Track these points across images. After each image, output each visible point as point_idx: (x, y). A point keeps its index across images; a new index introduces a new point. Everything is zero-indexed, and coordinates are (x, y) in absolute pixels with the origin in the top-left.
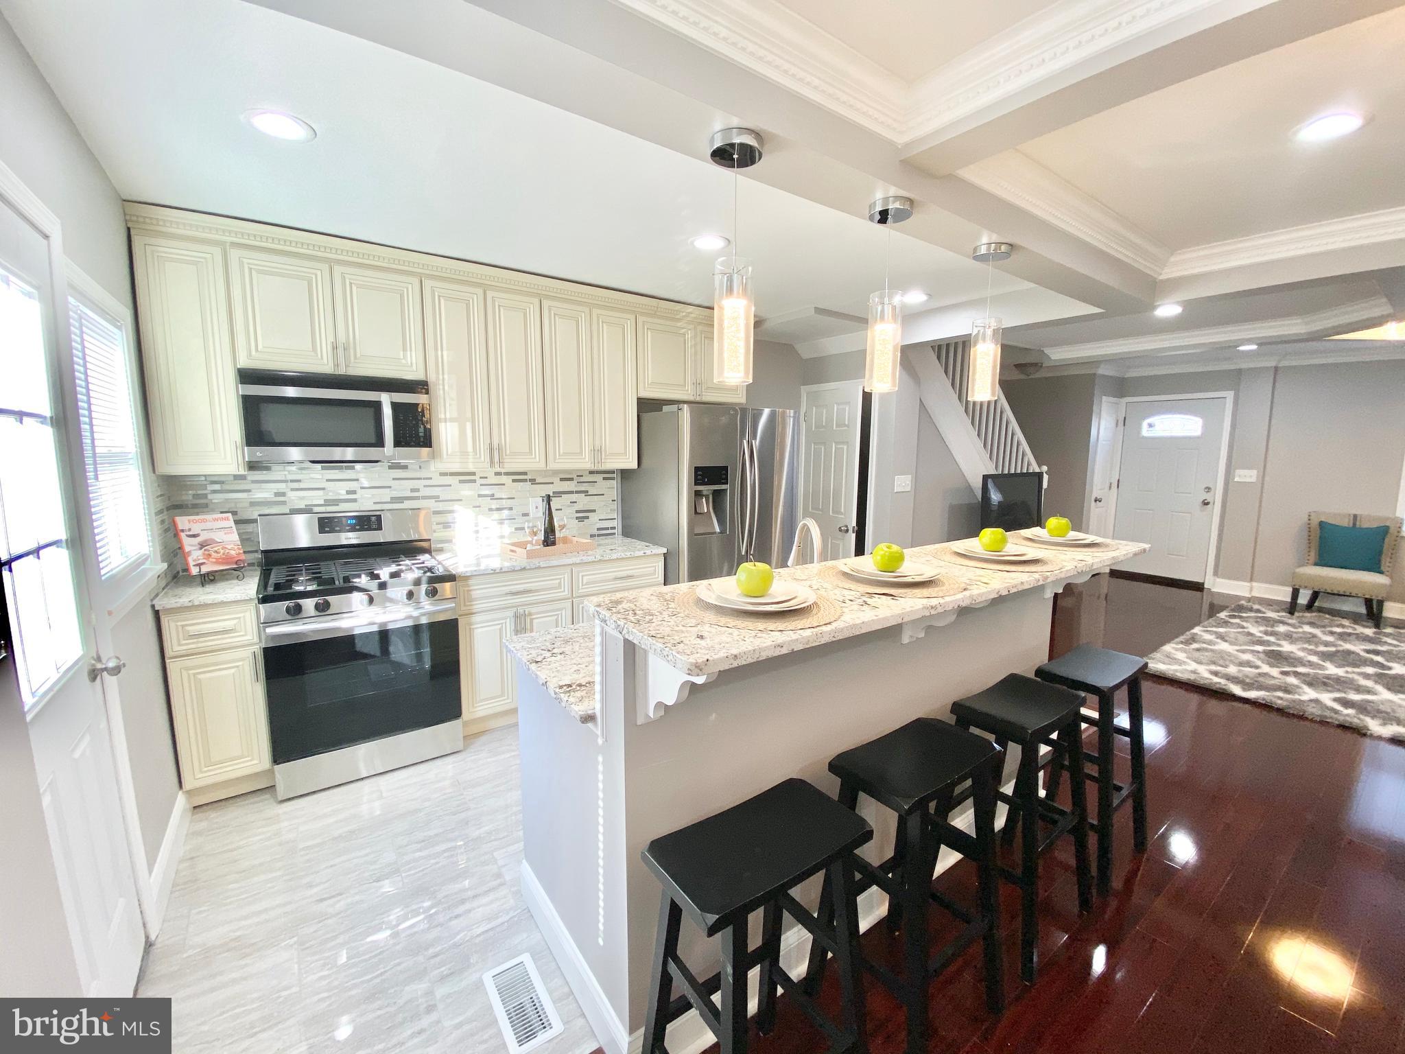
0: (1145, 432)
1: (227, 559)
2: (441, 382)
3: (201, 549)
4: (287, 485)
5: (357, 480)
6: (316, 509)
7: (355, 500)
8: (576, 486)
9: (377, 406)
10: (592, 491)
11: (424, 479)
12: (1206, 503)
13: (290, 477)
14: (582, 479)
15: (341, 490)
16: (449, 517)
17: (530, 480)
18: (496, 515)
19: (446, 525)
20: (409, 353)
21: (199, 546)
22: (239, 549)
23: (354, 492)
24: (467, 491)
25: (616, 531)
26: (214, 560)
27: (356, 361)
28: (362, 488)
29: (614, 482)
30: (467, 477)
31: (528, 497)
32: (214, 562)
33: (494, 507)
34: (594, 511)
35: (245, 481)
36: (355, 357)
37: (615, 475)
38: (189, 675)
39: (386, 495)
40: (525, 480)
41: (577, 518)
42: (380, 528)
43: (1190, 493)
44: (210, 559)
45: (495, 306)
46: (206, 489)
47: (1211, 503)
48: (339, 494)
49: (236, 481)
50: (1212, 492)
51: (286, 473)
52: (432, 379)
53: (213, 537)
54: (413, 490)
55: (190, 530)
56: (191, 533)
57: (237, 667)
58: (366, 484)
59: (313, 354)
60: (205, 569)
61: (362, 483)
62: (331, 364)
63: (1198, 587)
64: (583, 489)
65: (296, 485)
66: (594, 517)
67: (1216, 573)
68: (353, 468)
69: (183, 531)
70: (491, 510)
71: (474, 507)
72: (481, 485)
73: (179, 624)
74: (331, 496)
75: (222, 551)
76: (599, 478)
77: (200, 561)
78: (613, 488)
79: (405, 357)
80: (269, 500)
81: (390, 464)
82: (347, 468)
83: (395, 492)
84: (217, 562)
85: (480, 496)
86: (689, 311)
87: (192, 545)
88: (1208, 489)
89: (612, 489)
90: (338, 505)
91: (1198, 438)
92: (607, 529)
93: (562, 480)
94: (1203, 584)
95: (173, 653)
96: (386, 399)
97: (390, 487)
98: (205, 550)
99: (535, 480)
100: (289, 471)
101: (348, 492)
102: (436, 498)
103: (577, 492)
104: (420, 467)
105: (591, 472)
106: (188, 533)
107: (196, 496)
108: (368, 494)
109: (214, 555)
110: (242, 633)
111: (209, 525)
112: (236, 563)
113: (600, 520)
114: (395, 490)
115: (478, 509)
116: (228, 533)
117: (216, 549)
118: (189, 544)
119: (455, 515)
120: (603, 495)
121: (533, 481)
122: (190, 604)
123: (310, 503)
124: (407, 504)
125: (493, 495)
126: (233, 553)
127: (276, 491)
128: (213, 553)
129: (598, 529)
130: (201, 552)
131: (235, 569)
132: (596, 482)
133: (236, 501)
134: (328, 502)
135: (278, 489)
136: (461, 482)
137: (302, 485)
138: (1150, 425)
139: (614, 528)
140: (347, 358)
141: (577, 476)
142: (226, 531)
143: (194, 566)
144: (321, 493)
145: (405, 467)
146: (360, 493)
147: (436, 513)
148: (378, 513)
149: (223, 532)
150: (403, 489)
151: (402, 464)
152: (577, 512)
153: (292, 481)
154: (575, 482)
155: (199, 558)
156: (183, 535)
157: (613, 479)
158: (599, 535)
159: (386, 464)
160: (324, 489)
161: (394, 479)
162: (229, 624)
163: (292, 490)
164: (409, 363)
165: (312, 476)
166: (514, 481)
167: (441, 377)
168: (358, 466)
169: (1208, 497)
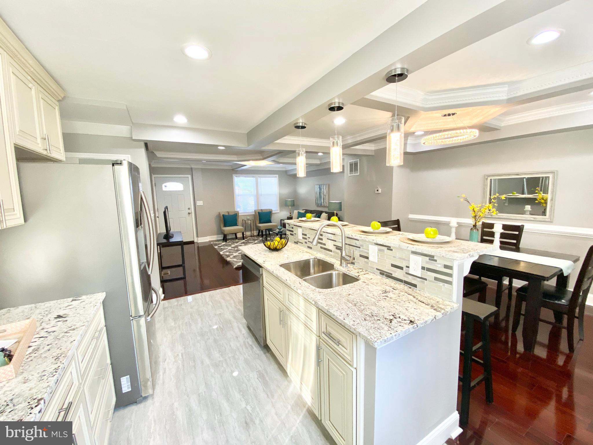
0: (164, 189)
12: (189, 213)
43: (184, 211)
47: (191, 213)
50: (191, 210)
63: (192, 242)
67: (197, 236)
88: (189, 209)
91: (182, 191)
94: (194, 241)
138: (165, 186)
169: (190, 211)
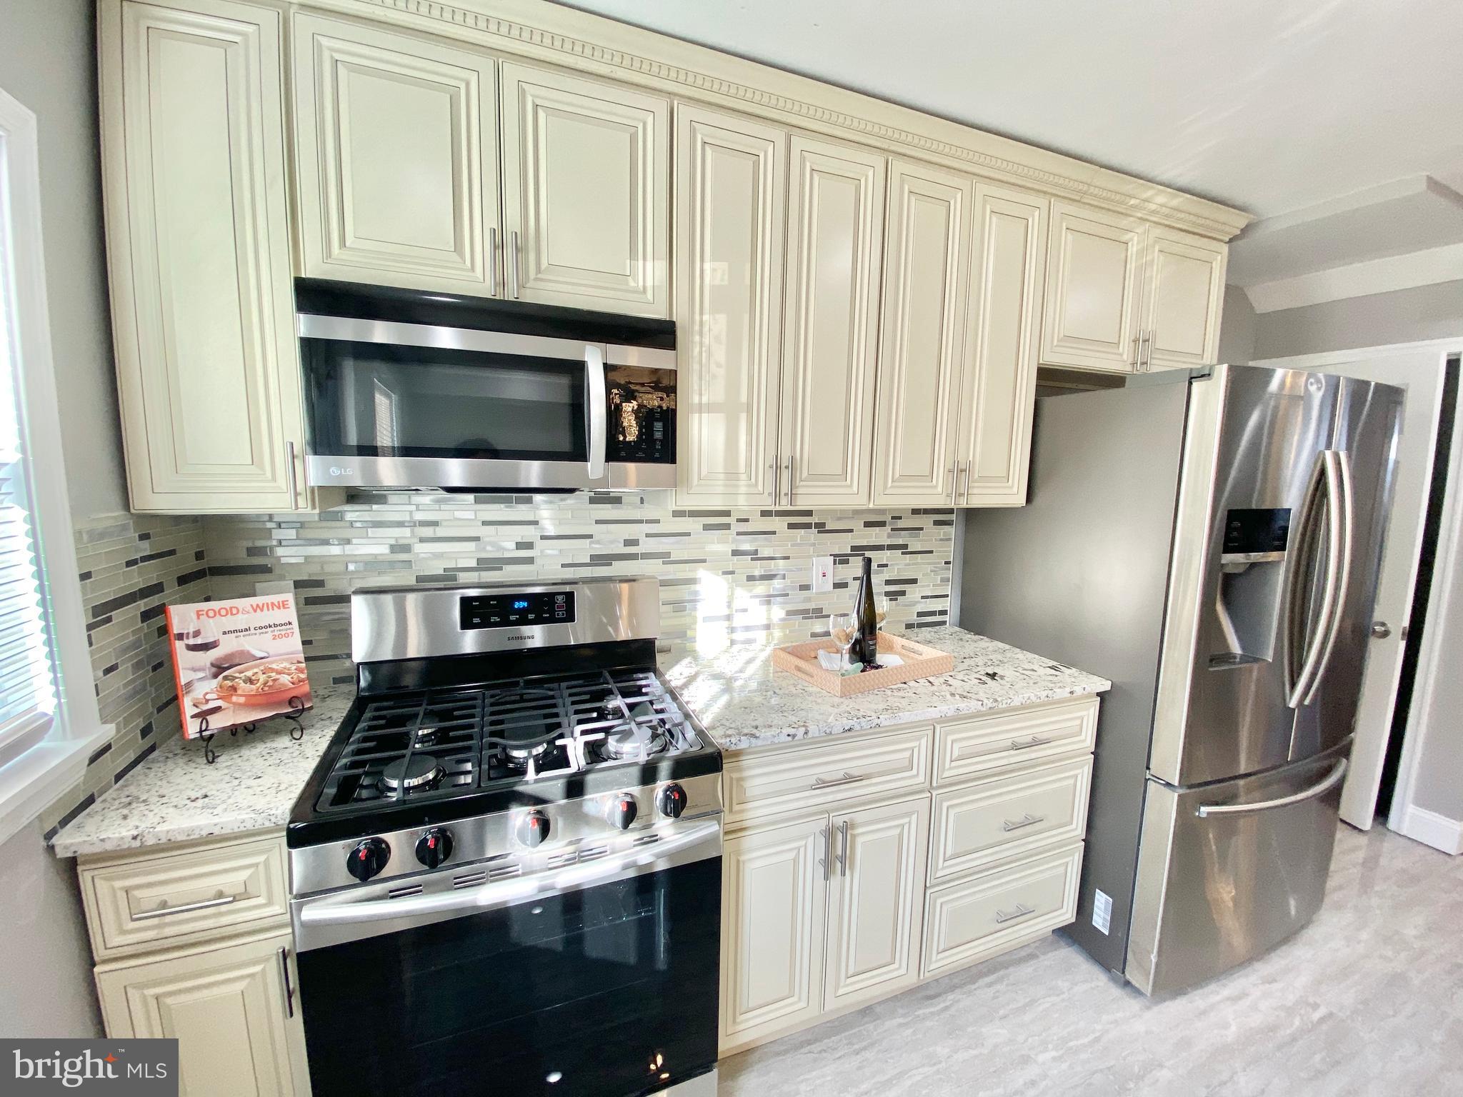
1: (267, 697)
2: (697, 328)
3: (215, 676)
4: (412, 532)
5: (536, 523)
6: (463, 578)
7: (530, 561)
8: (889, 536)
9: (576, 370)
10: (915, 545)
11: (648, 522)
13: (419, 516)
14: (900, 524)
15: (505, 539)
16: (683, 592)
17: (819, 525)
18: (761, 588)
19: (679, 606)
20: (641, 263)
21: (214, 670)
22: (300, 670)
23: (529, 546)
24: (719, 545)
25: (946, 618)
26: (242, 700)
27: (539, 276)
28: (543, 538)
29: (951, 531)
30: (717, 519)
31: (810, 557)
32: (240, 705)
33: (757, 573)
34: (914, 581)
35: (338, 524)
36: (539, 270)
37: (954, 517)
38: (144, 998)
39: (583, 551)
40: (808, 526)
41: (887, 594)
42: (570, 617)
44: (234, 699)
45: (804, 168)
46: (270, 538)
48: (504, 549)
49: (324, 524)
51: (414, 508)
52: (679, 317)
53: (248, 647)
54: (628, 543)
55: (197, 634)
56: (199, 641)
57: (252, 976)
58: (551, 531)
59: (455, 257)
60: (217, 723)
61: (543, 529)
62: (489, 282)
64: (900, 542)
65: (428, 532)
66: (913, 593)
68: (530, 501)
69: (180, 637)
70: (751, 578)
71: (725, 573)
72: (738, 534)
73: (118, 884)
74: (490, 553)
75: (262, 678)
76: (927, 521)
77: (212, 705)
78: (950, 539)
79: (633, 274)
80: (380, 558)
81: (592, 494)
82: (518, 501)
83: (597, 546)
84: (251, 704)
85: (735, 553)
86: (1145, 196)
87: (194, 670)
89: (946, 543)
90: (501, 569)
92: (932, 613)
93: (867, 524)
95: (108, 952)
96: (594, 357)
97: (590, 537)
98: (226, 678)
99: (823, 525)
100: (417, 506)
101: (520, 546)
102: (664, 557)
103: (891, 547)
104: (642, 501)
105: (916, 512)
106: (192, 641)
107: (252, 551)
108: (552, 548)
109: (243, 687)
110: (261, 900)
111: (240, 621)
112: (291, 702)
113: (923, 597)
114: (598, 542)
115: (730, 576)
116: (280, 636)
117: (249, 674)
118: (189, 666)
119: (697, 587)
120: (931, 552)
121: (821, 527)
122: (137, 844)
123: (452, 565)
124: (618, 568)
125: (756, 552)
126: (285, 679)
127: (393, 542)
128: (243, 684)
129: (920, 614)
130: (214, 683)
131: (288, 716)
132: (921, 529)
133: (323, 560)
134: (485, 564)
135: (397, 539)
136: (707, 527)
137: (440, 532)
139: (943, 613)
140: (520, 267)
141: (893, 518)
142: (277, 631)
143: (193, 717)
144: (471, 546)
145: (617, 500)
146: (539, 544)
147: (664, 583)
148: (568, 589)
149: (270, 636)
150: (610, 540)
151: (612, 495)
152: (888, 582)
153: (424, 524)
154: (888, 528)
155: (208, 697)
156: (179, 646)
157: (949, 523)
158: (921, 625)
159: (585, 495)
160: (477, 539)
161: (598, 522)
162: (232, 881)
163: (422, 540)
164: (641, 283)
165: (458, 514)
166: (791, 526)
167: (697, 317)
168: (538, 498)
